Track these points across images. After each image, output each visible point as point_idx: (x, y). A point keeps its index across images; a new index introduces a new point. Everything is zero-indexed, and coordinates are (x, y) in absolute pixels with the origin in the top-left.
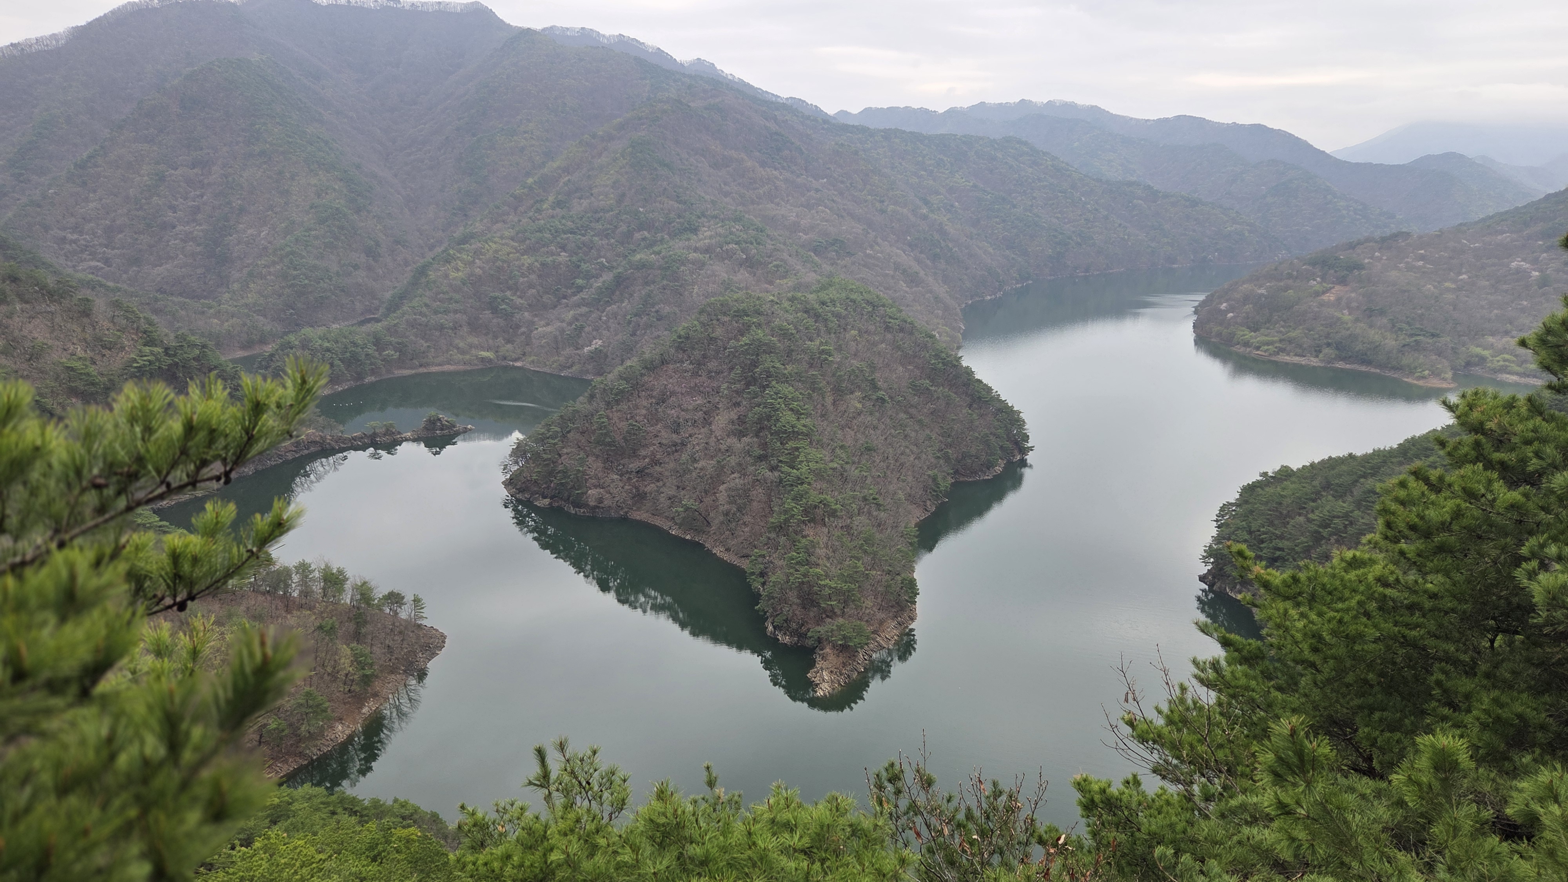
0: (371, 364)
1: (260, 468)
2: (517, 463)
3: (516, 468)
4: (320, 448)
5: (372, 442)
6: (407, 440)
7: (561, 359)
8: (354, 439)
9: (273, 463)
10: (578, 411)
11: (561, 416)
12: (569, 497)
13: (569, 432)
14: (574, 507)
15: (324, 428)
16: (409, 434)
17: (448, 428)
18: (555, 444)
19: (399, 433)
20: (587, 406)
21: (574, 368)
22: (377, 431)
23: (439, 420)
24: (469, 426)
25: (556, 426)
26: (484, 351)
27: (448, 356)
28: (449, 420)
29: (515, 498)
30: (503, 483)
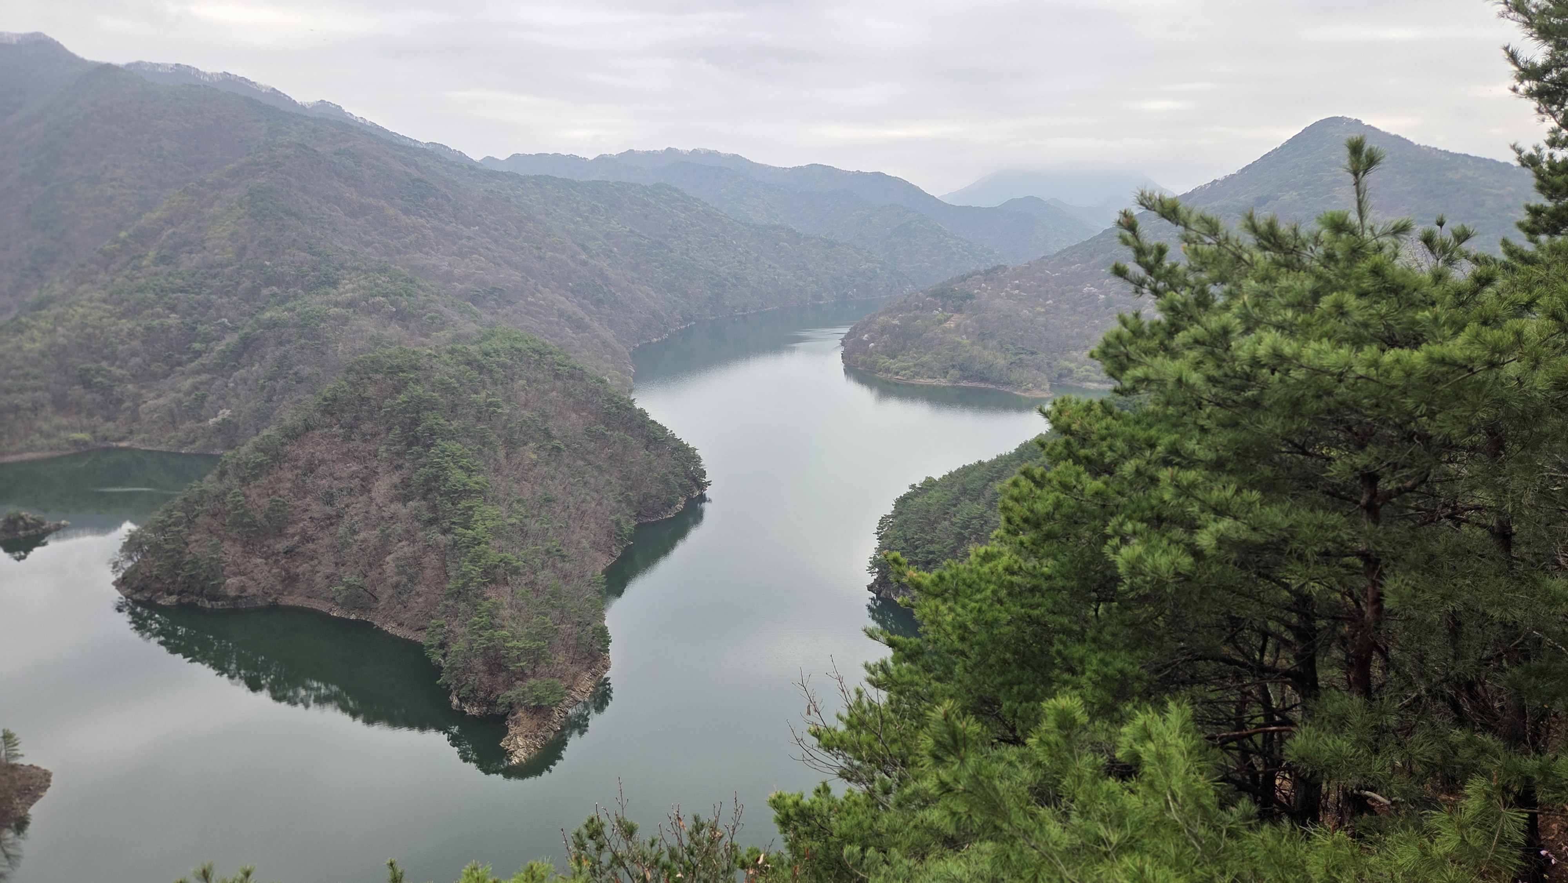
2: (130, 558)
3: (130, 564)
7: (179, 434)
10: (205, 491)
11: (185, 500)
12: (203, 589)
13: (197, 516)
14: (209, 601)
17: (33, 526)
18: (179, 532)
20: (217, 485)
21: (197, 443)
23: (22, 518)
24: (63, 522)
25: (179, 511)
26: (77, 432)
27: (28, 442)
28: (35, 516)
29: (132, 599)
30: (114, 583)
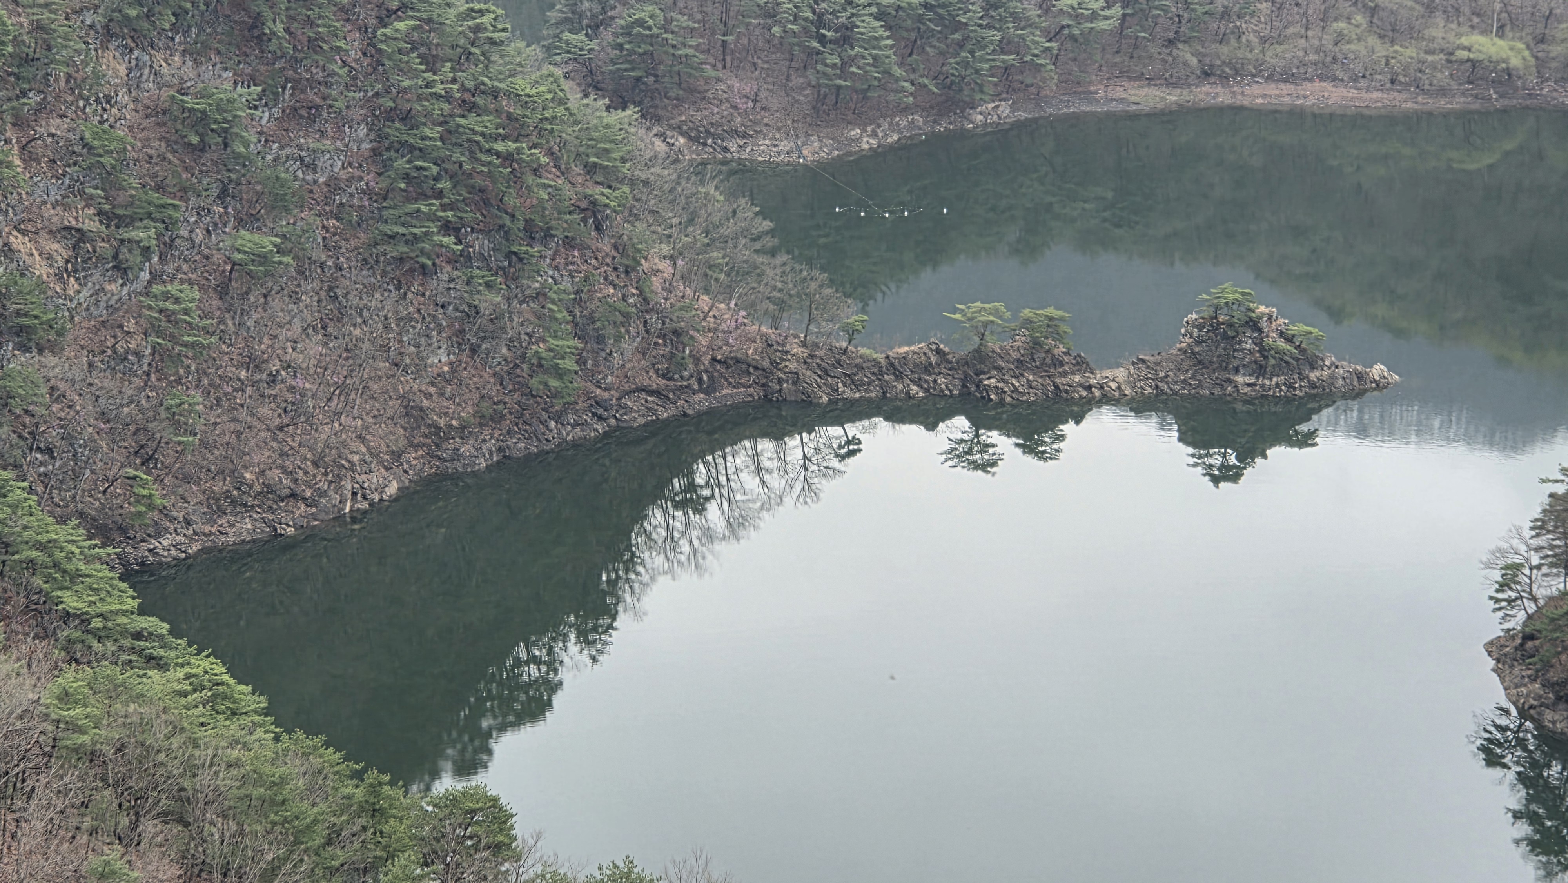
0: (1004, 46)
1: (519, 446)
2: (1564, 564)
3: (1556, 584)
4: (756, 393)
5: (965, 394)
6: (1106, 399)
8: (896, 368)
9: (571, 434)
15: (781, 305)
16: (1121, 374)
17: (1284, 364)
19: (1081, 364)
22: (994, 344)
23: (1253, 324)
24: (1378, 370)
26: (1484, 32)
27: (1328, 40)
28: (1296, 329)
29: (1539, 726)
30: (1493, 648)
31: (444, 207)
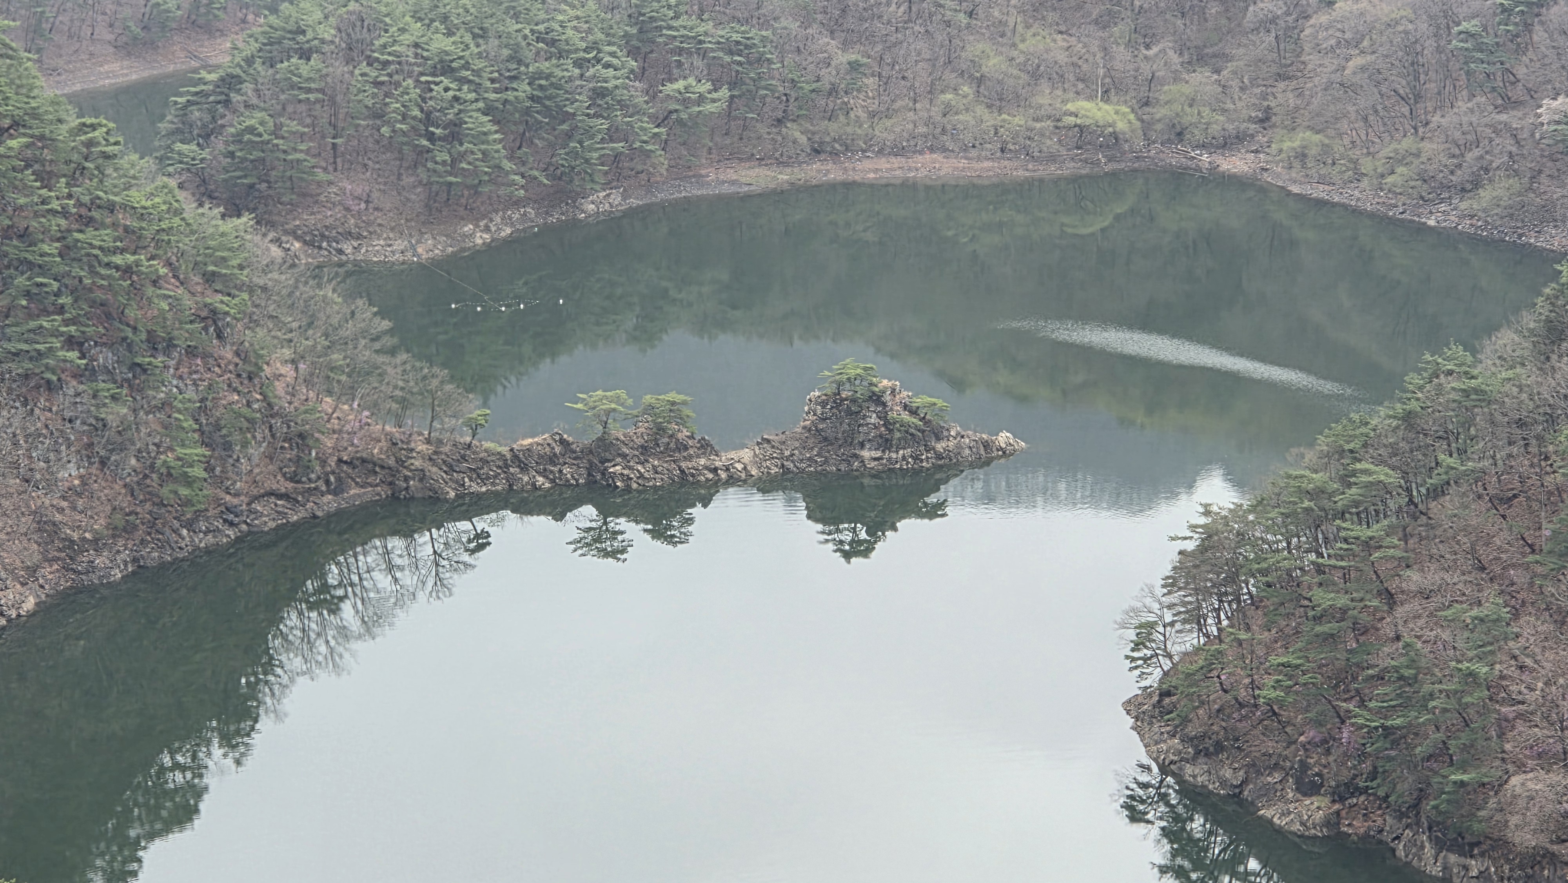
0: (612, 135)
1: (152, 556)
2: (1197, 619)
3: (1191, 640)
4: (384, 492)
5: (591, 482)
6: (733, 481)
7: (1426, 146)
8: (520, 460)
9: (204, 541)
10: (1481, 396)
11: (1408, 417)
12: (1421, 795)
13: (1437, 493)
14: (1440, 845)
15: (404, 403)
16: (746, 455)
17: (910, 437)
18: (1369, 545)
19: (705, 447)
20: (1528, 375)
21: (1486, 194)
22: (617, 432)
23: (876, 399)
24: (1003, 438)
25: (1380, 461)
26: (1091, 98)
27: (936, 112)
28: (918, 401)
29: (1180, 780)
30: (1130, 706)
31: (66, 323)
